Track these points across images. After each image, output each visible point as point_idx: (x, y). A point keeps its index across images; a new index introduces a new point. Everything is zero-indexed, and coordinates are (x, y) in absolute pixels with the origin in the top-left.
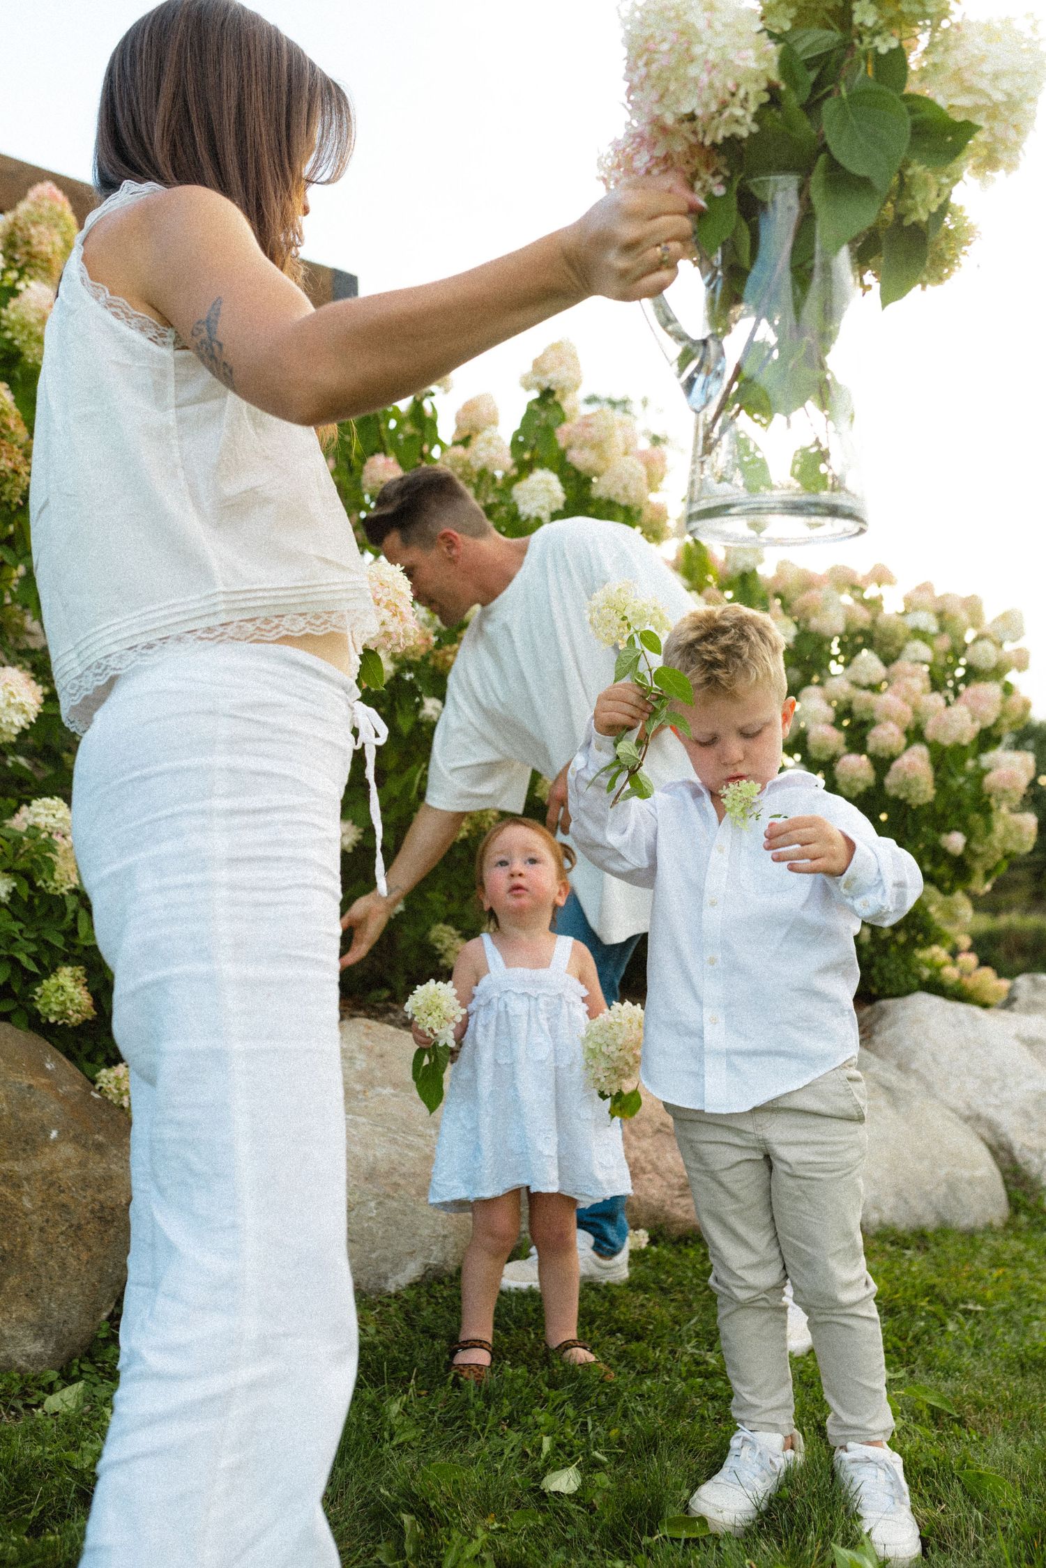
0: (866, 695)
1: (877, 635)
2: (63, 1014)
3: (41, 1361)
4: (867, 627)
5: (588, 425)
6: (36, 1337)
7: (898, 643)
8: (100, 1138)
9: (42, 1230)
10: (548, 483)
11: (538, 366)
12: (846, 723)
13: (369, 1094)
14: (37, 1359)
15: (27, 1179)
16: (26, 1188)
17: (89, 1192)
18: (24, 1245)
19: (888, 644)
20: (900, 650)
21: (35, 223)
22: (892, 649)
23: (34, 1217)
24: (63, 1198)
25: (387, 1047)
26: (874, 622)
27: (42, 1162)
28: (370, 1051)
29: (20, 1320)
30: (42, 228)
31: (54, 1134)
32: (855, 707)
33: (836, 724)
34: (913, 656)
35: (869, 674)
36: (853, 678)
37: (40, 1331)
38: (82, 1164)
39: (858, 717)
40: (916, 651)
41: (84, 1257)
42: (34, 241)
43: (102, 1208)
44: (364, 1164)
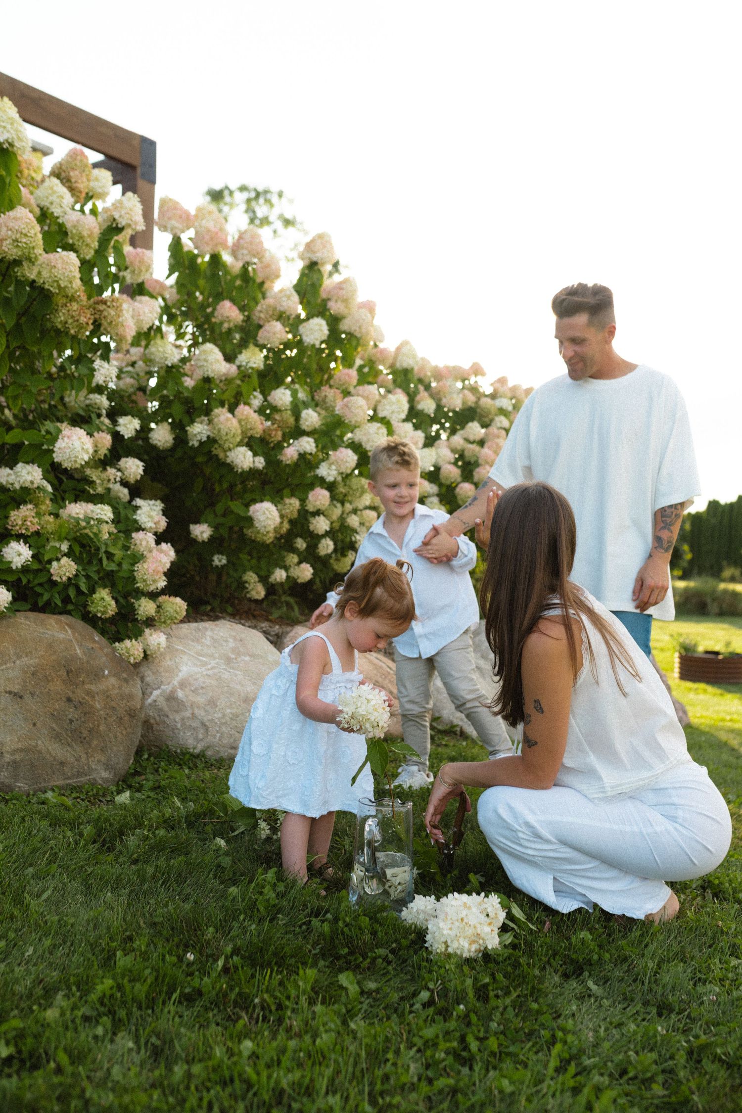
0: (474, 447)
1: (478, 410)
2: (104, 613)
3: (108, 781)
4: (473, 405)
5: (341, 289)
6: (106, 770)
7: (490, 417)
8: (124, 675)
9: (105, 719)
10: (321, 325)
11: (309, 246)
12: (460, 463)
13: (239, 659)
14: (105, 780)
15: (97, 693)
16: (97, 698)
17: (125, 701)
18: (98, 726)
19: (484, 417)
20: (492, 421)
21: (73, 169)
22: (487, 420)
23: (102, 712)
24: (113, 704)
25: (243, 636)
26: (476, 403)
27: (102, 686)
28: (235, 639)
29: (99, 761)
30: (77, 173)
31: (106, 672)
32: (466, 453)
33: (455, 464)
34: (499, 425)
35: (475, 435)
36: (465, 436)
37: (107, 767)
38: (120, 688)
39: (467, 459)
40: (501, 422)
41: (124, 732)
42: (73, 180)
43: (130, 710)
44: (242, 694)
